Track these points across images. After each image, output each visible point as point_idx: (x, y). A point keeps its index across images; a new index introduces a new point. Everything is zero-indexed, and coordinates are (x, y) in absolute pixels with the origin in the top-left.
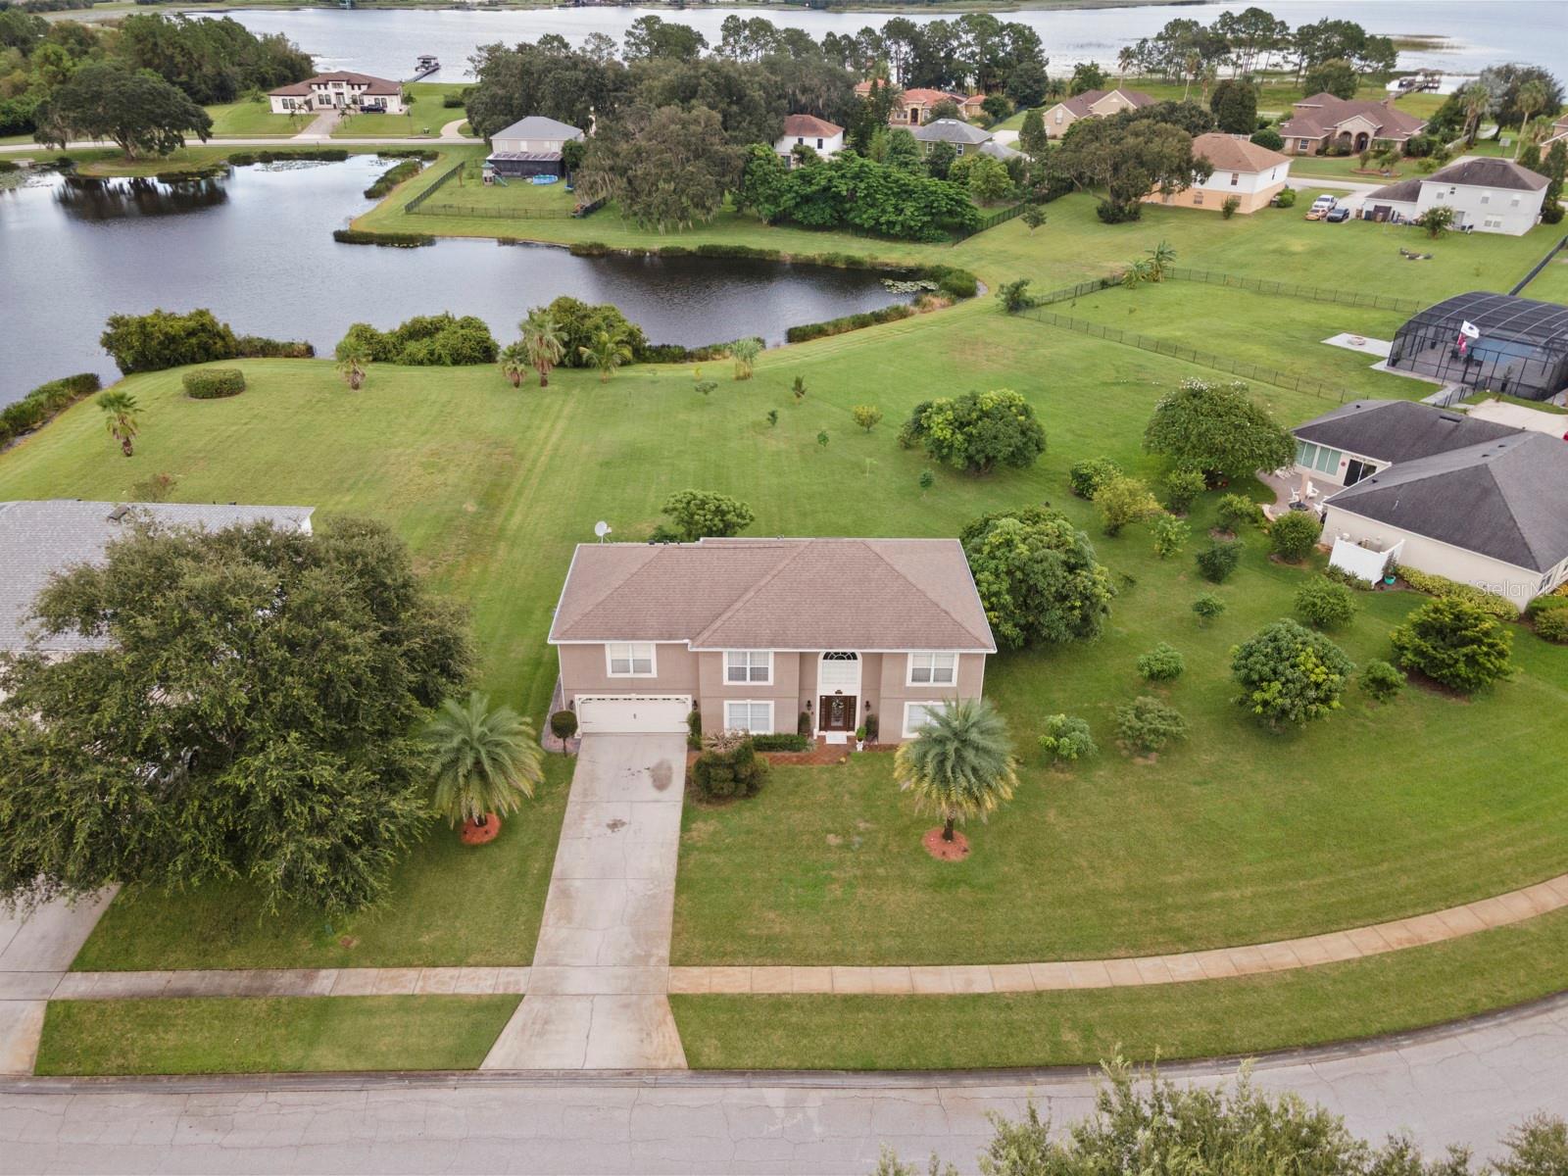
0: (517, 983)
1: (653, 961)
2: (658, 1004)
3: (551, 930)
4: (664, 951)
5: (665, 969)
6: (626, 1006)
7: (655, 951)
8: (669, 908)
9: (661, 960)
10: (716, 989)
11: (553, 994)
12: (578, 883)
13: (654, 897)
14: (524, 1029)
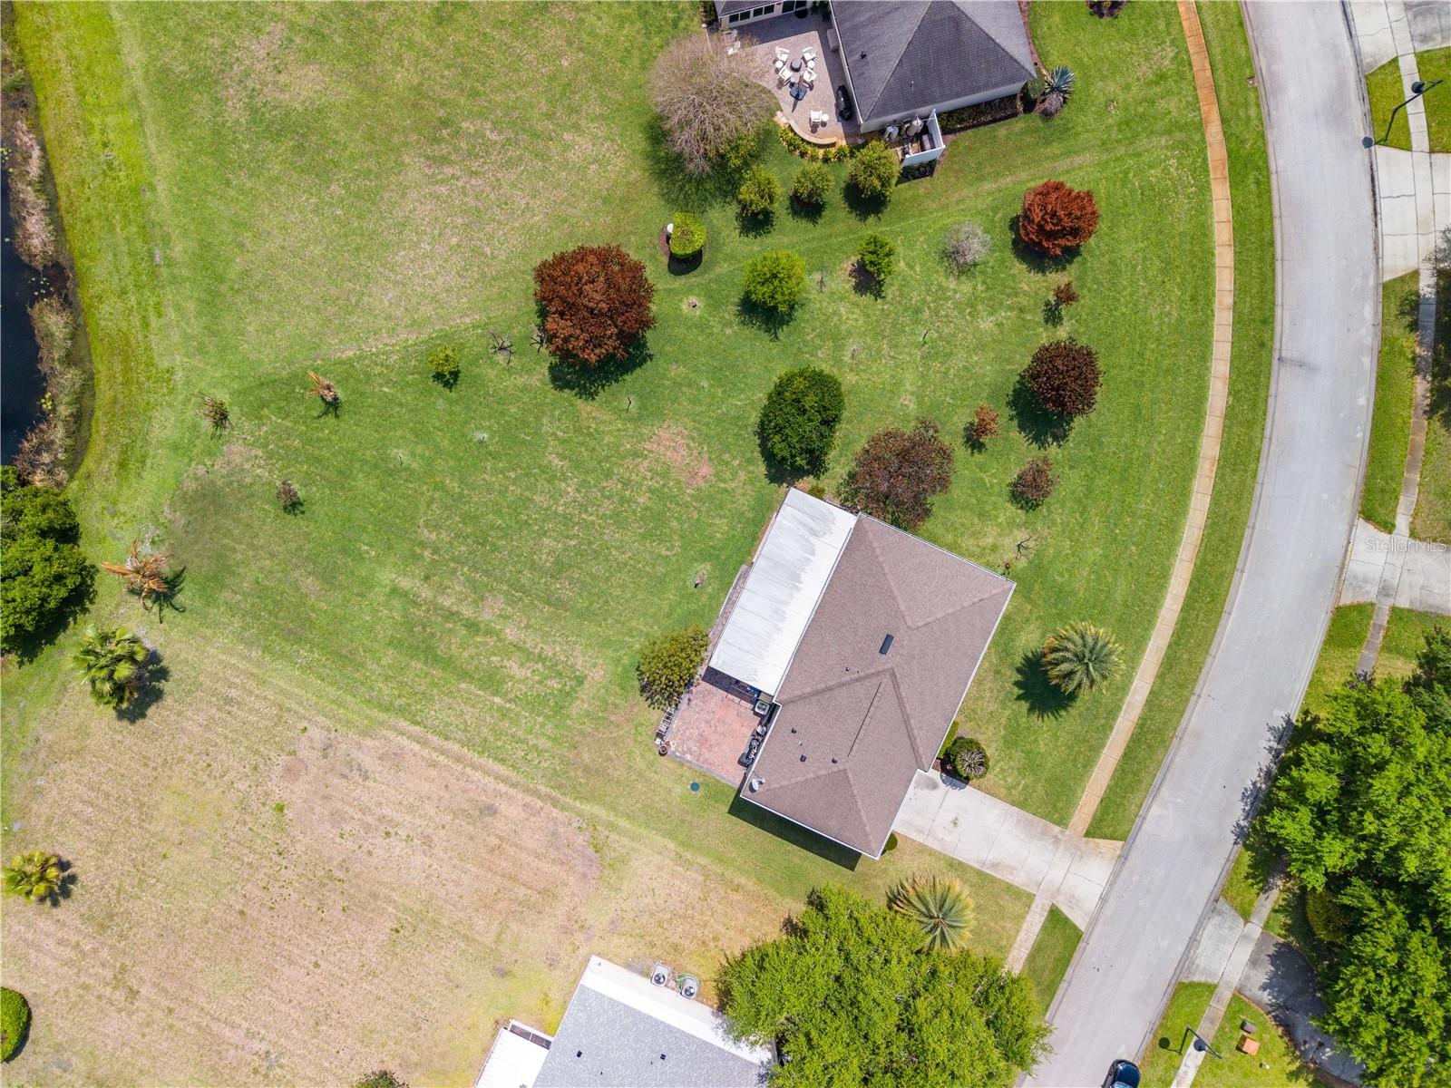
0: (1043, 904)
1: (1060, 836)
2: (1086, 843)
3: (1018, 880)
4: (1057, 829)
5: (1068, 832)
6: (1081, 857)
7: (1054, 833)
8: (1030, 816)
9: (1062, 832)
10: (1091, 814)
11: (1059, 889)
12: (990, 857)
13: (1018, 821)
14: (1072, 908)
